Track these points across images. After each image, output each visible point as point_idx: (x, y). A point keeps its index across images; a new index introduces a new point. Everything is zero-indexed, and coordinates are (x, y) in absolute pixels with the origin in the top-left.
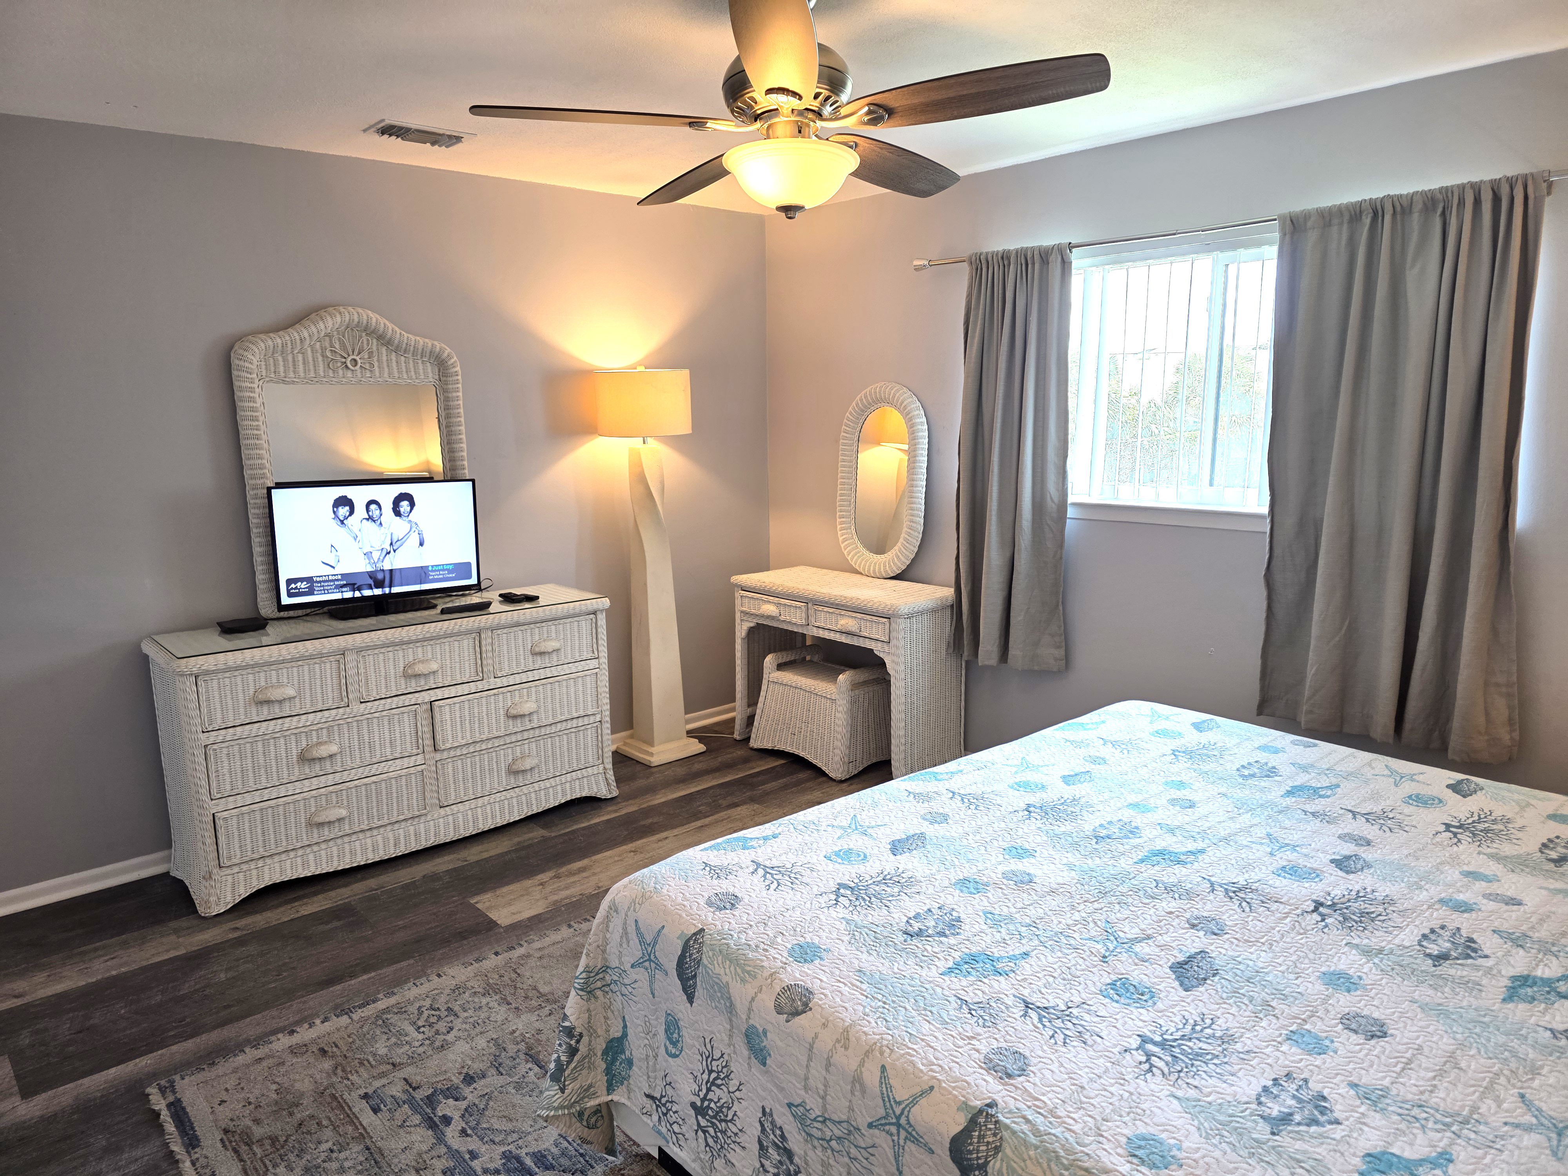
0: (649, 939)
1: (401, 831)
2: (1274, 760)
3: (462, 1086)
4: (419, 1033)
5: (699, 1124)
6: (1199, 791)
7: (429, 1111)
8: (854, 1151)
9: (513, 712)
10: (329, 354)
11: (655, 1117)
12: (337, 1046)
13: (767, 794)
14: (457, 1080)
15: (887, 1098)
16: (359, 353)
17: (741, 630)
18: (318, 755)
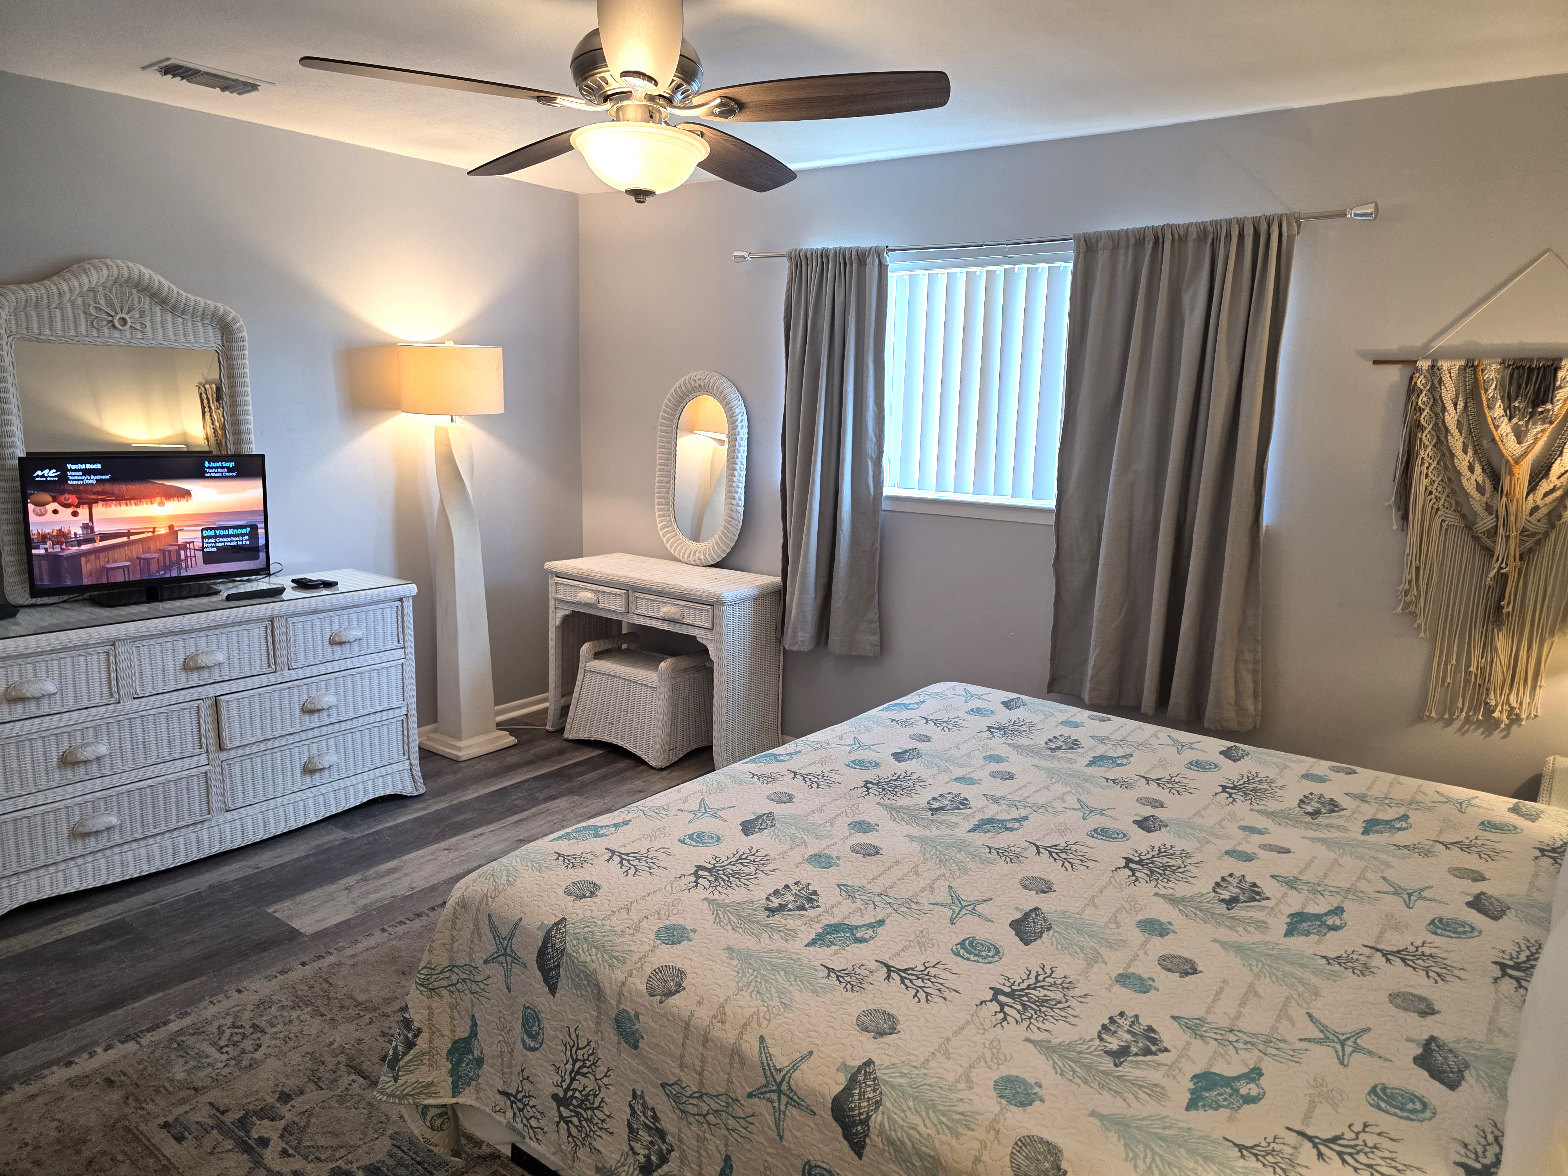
0: (504, 931)
1: (181, 839)
2: (1075, 734)
3: (278, 1105)
4: (222, 1053)
5: (561, 1116)
6: (1016, 763)
7: (241, 1134)
8: (732, 1123)
9: (308, 706)
10: (92, 311)
11: (509, 1114)
12: (125, 1074)
13: (585, 785)
14: (271, 1099)
15: (767, 1069)
16: (129, 312)
17: (556, 618)
18: (83, 758)
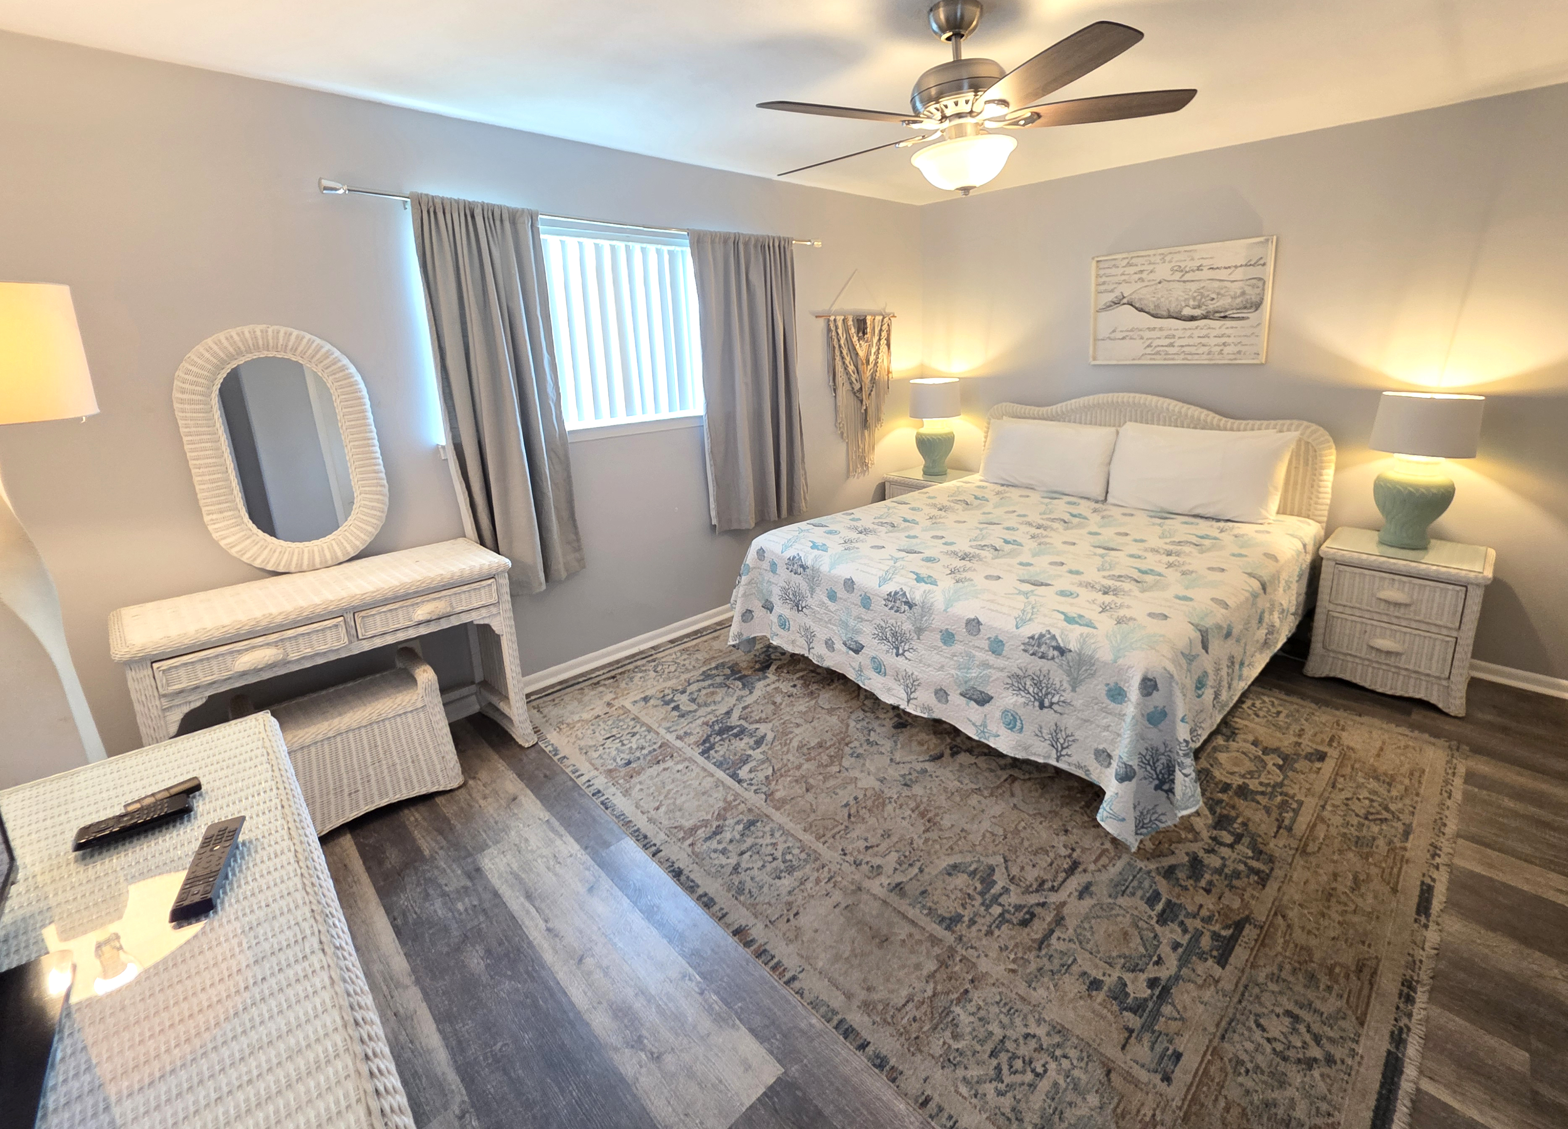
3: (1105, 988)
4: (1045, 1071)
7: (1150, 1004)
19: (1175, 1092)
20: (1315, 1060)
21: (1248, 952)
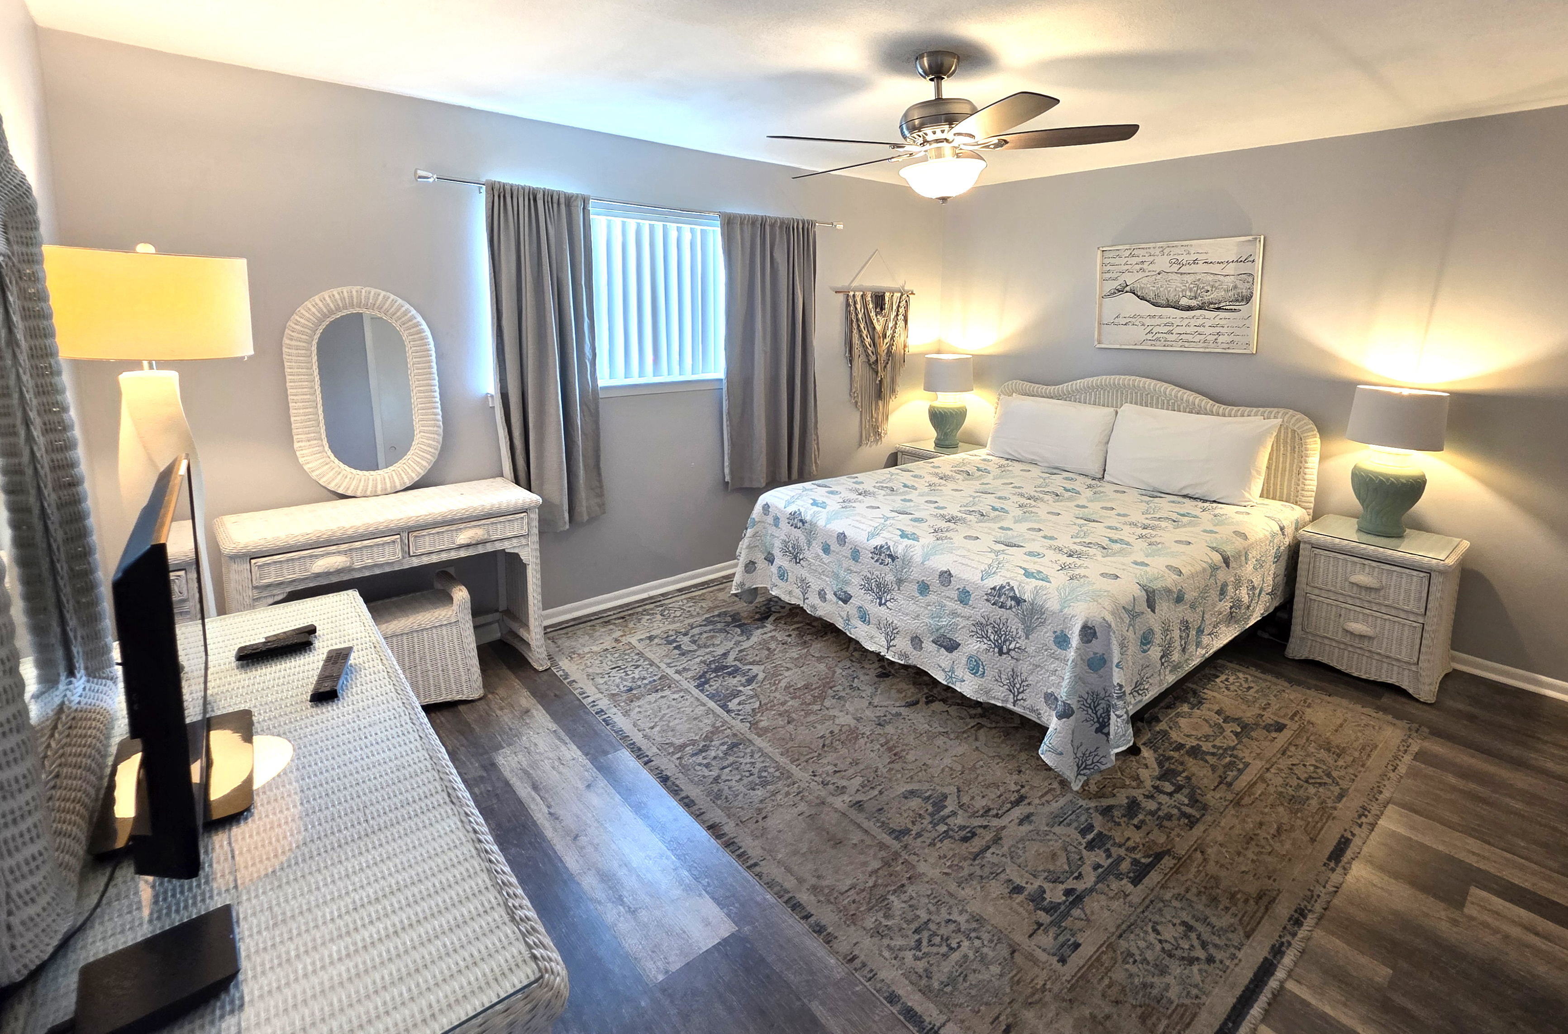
3: (1026, 893)
4: (959, 947)
7: (1063, 907)
19: (1067, 971)
20: (1198, 959)
21: (1162, 876)
